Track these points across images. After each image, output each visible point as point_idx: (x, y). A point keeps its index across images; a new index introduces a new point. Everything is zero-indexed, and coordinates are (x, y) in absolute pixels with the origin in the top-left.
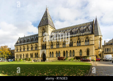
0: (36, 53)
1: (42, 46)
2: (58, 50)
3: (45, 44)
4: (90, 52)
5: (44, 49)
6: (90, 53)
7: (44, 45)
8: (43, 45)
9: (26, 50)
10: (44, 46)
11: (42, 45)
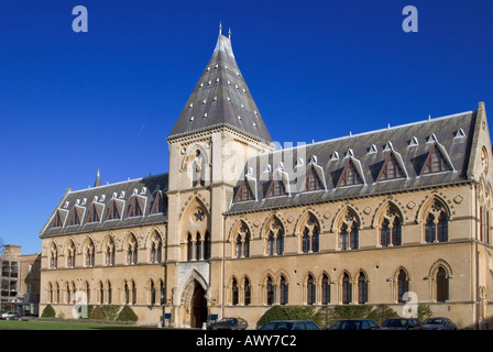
0: (155, 281)
1: (190, 244)
2: (274, 267)
3: (208, 234)
4: (451, 282)
5: (198, 257)
6: (454, 285)
7: (198, 235)
8: (194, 239)
9: (102, 259)
10: (198, 243)
11: (190, 236)
